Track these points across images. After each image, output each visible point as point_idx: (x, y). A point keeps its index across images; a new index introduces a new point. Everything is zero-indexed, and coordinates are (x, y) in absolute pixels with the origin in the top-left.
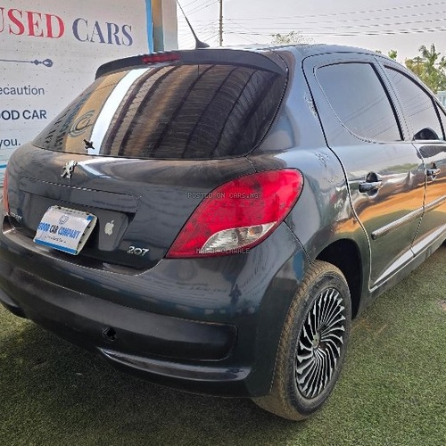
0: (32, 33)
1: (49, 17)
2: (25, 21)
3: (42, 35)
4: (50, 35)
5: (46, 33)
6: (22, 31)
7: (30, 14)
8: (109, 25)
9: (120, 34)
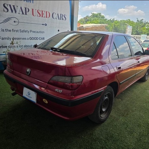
0: (42, 17)
1: (47, 12)
2: (41, 13)
3: (45, 17)
4: (47, 17)
5: (46, 17)
6: (40, 16)
7: (42, 11)
8: (61, 14)
9: (63, 17)
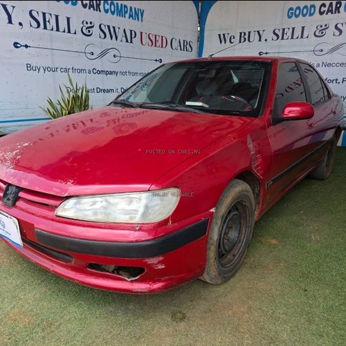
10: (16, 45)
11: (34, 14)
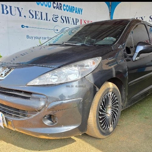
10: (22, 26)
11: (31, 12)
